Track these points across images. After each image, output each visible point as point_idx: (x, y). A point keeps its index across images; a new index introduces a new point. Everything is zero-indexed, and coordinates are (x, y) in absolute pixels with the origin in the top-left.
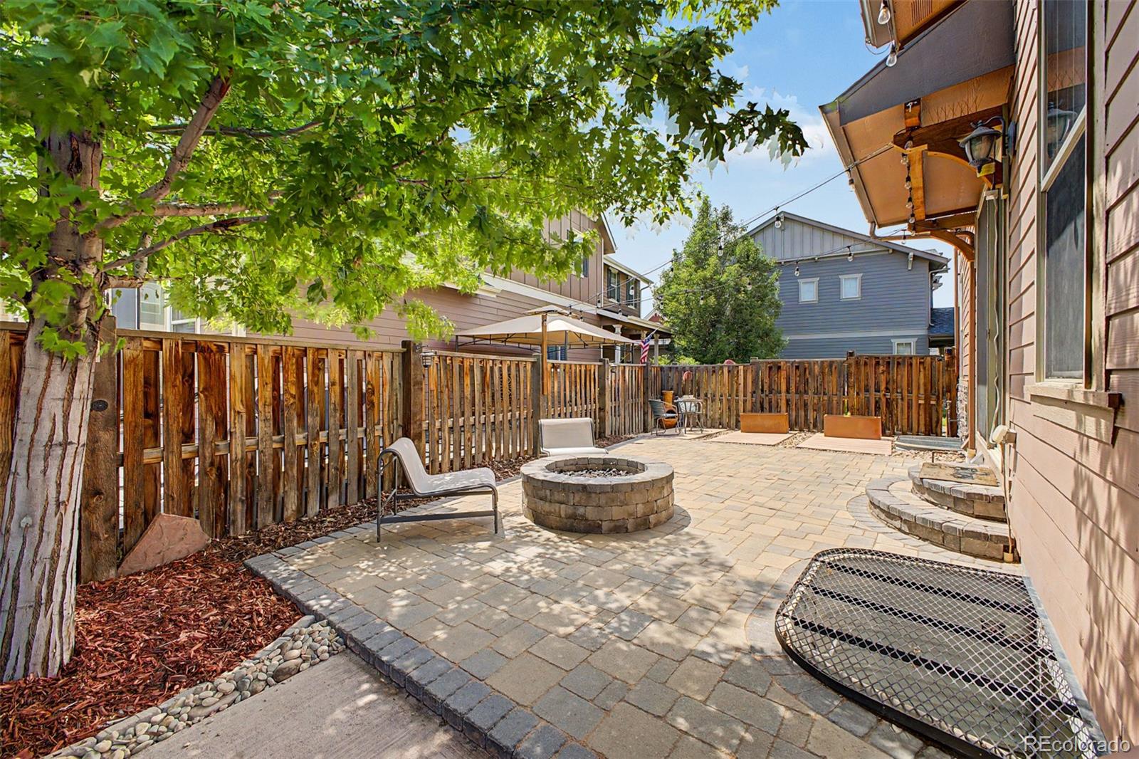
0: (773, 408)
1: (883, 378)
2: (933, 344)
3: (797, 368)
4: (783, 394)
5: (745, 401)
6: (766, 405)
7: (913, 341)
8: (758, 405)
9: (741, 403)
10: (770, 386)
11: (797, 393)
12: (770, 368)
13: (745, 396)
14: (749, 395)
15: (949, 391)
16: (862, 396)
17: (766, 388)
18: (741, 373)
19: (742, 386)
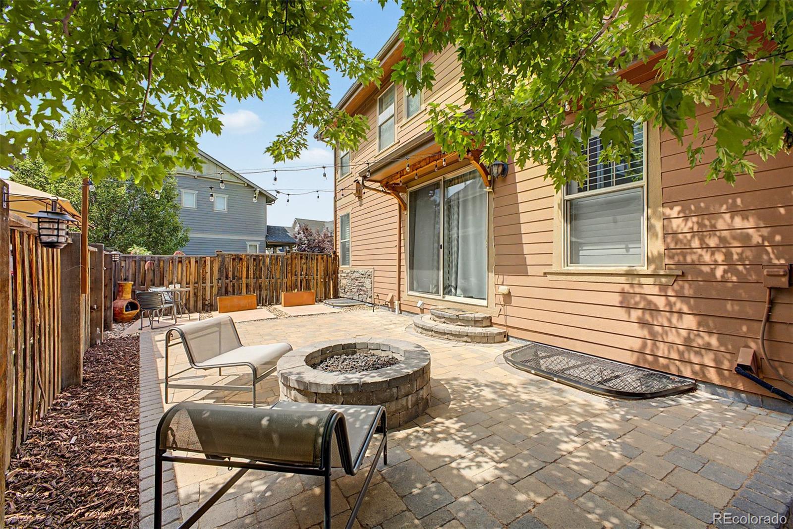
0: (236, 291)
1: (304, 266)
2: (268, 246)
3: (255, 259)
4: (244, 280)
5: (212, 287)
6: (230, 289)
7: (258, 244)
8: (224, 290)
9: (208, 289)
10: (234, 273)
11: (254, 278)
12: (234, 259)
13: (212, 282)
14: (215, 282)
15: (334, 273)
16: (294, 278)
17: (230, 275)
18: (208, 263)
19: (208, 275)
